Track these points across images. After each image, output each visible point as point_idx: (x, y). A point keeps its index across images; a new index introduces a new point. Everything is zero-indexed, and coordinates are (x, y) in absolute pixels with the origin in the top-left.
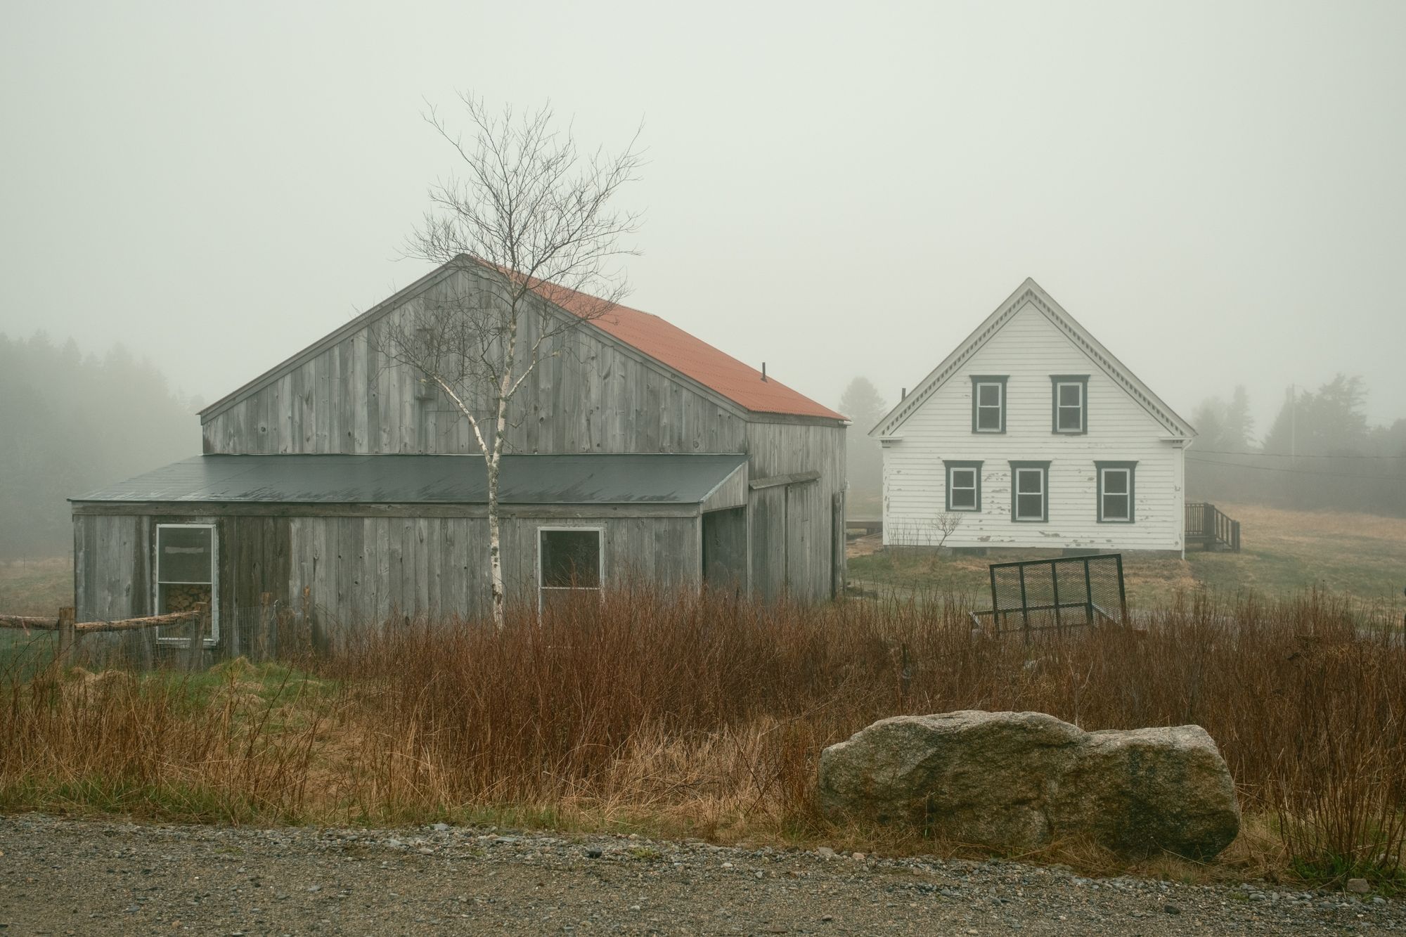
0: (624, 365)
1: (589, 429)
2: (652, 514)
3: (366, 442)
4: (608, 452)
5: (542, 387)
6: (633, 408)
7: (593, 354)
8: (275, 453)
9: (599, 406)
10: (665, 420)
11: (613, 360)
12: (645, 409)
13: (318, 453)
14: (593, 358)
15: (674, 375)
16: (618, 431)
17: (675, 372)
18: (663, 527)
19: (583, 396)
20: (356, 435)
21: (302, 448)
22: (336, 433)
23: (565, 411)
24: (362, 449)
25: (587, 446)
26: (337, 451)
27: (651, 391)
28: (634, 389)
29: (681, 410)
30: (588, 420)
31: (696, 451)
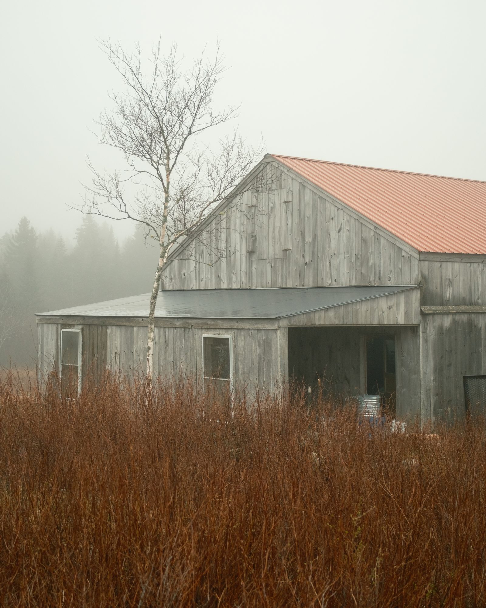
0: (349, 222)
1: (330, 269)
2: (255, 326)
3: (226, 282)
4: (340, 285)
5: (307, 241)
6: (354, 253)
7: (333, 216)
8: (189, 289)
9: (336, 252)
10: (371, 262)
11: (343, 218)
12: (360, 253)
13: (206, 288)
14: (332, 219)
15: (376, 228)
16: (346, 270)
17: (377, 226)
18: (260, 336)
19: (327, 246)
20: (222, 278)
21: (199, 286)
22: (213, 275)
23: (318, 257)
24: (224, 286)
25: (329, 282)
26: (214, 288)
27: (364, 240)
28: (354, 240)
29: (381, 253)
30: (330, 263)
31: (389, 284)
